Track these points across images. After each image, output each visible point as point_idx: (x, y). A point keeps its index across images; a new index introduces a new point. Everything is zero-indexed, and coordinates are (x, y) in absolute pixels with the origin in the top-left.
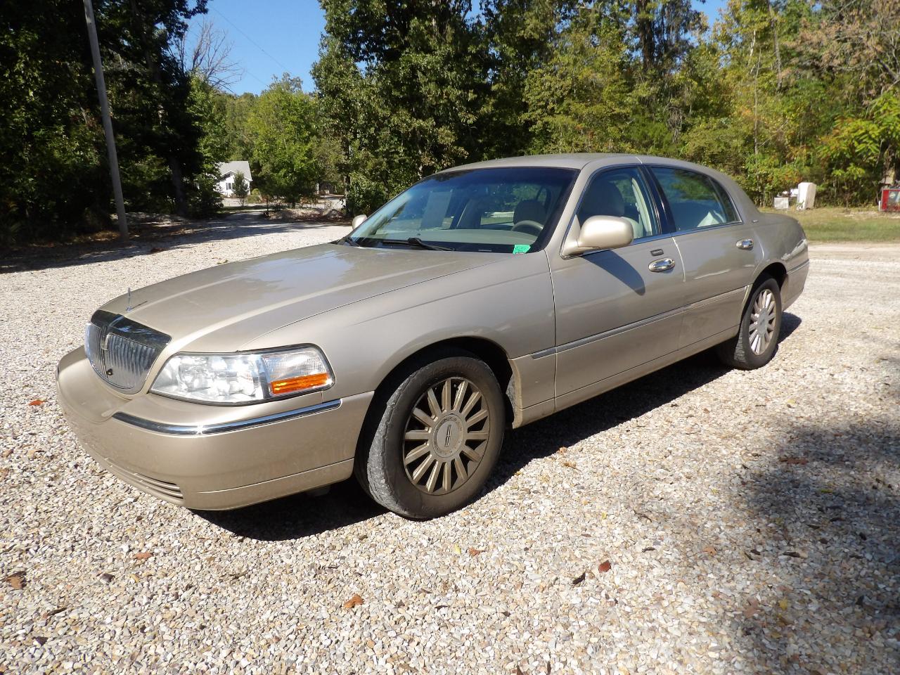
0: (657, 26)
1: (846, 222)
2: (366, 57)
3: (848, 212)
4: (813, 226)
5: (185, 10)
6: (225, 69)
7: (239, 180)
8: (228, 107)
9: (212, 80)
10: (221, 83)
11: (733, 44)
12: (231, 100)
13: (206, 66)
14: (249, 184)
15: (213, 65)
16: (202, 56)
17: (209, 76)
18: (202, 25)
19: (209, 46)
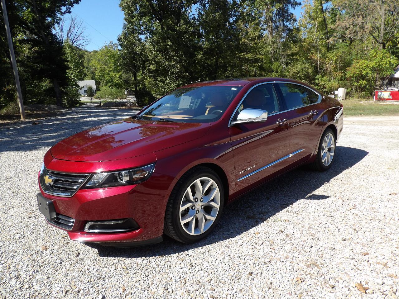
0: (274, 19)
1: (360, 106)
2: (144, 33)
3: (361, 101)
4: (346, 108)
5: (61, 12)
6: (82, 39)
7: (90, 89)
8: (85, 56)
9: (76, 44)
10: (80, 45)
11: (308, 28)
12: (87, 53)
13: (73, 38)
14: (95, 91)
15: (76, 37)
16: (71, 33)
17: (74, 42)
18: (71, 19)
19: (74, 29)
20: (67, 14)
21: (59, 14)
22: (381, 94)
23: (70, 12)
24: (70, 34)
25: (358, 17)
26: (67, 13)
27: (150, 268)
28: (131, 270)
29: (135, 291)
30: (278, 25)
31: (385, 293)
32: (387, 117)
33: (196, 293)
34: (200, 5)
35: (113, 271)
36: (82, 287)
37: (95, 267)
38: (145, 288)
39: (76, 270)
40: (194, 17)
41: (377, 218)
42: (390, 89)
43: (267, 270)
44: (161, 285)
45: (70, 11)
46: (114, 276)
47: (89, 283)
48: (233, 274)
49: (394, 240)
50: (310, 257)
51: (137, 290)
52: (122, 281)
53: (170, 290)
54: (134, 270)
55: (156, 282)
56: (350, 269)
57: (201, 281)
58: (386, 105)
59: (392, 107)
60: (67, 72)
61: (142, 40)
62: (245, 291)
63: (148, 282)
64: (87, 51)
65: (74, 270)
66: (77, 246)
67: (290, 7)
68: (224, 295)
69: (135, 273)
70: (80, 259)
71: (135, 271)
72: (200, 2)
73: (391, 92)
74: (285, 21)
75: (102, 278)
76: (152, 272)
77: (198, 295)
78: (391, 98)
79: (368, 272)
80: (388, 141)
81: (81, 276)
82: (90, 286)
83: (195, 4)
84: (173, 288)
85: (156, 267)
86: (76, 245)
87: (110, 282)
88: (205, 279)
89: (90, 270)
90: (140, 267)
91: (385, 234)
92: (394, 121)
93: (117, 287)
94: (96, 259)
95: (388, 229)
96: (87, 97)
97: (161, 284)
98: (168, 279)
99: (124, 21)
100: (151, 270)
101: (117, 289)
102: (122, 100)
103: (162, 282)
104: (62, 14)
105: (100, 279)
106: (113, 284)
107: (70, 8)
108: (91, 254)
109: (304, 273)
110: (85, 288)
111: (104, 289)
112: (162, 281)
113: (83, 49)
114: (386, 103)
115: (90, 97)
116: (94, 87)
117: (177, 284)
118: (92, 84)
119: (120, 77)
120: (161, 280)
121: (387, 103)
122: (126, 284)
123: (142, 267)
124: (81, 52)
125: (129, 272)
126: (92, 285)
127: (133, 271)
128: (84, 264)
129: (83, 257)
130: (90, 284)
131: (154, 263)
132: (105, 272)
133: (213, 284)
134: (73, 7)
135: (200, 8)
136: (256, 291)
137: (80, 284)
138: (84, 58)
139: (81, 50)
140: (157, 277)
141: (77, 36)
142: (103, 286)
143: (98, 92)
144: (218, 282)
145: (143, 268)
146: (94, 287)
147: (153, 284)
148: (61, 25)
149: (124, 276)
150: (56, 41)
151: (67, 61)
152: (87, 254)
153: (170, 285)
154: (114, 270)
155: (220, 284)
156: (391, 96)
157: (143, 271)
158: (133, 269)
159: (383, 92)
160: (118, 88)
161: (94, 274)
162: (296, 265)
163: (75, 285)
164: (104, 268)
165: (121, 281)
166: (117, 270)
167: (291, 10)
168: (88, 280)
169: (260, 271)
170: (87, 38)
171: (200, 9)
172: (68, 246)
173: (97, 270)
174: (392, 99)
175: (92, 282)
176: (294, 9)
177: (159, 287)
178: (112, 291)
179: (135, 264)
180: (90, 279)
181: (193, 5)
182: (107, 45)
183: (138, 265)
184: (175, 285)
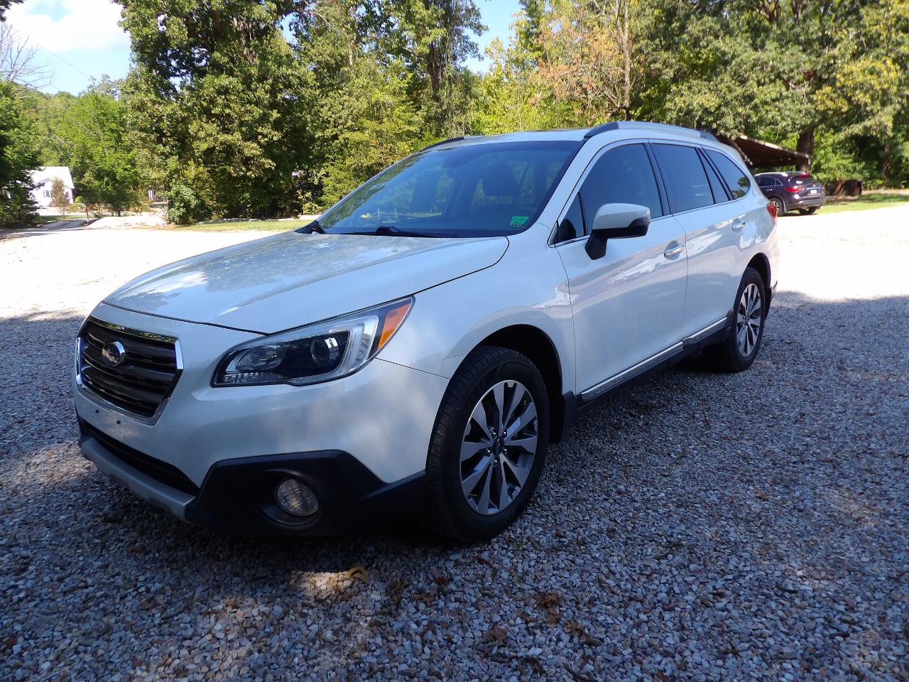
2: (178, 73)
6: (32, 71)
7: (58, 187)
14: (70, 192)
16: (3, 56)
17: (13, 79)
115: (59, 206)
116: (68, 182)
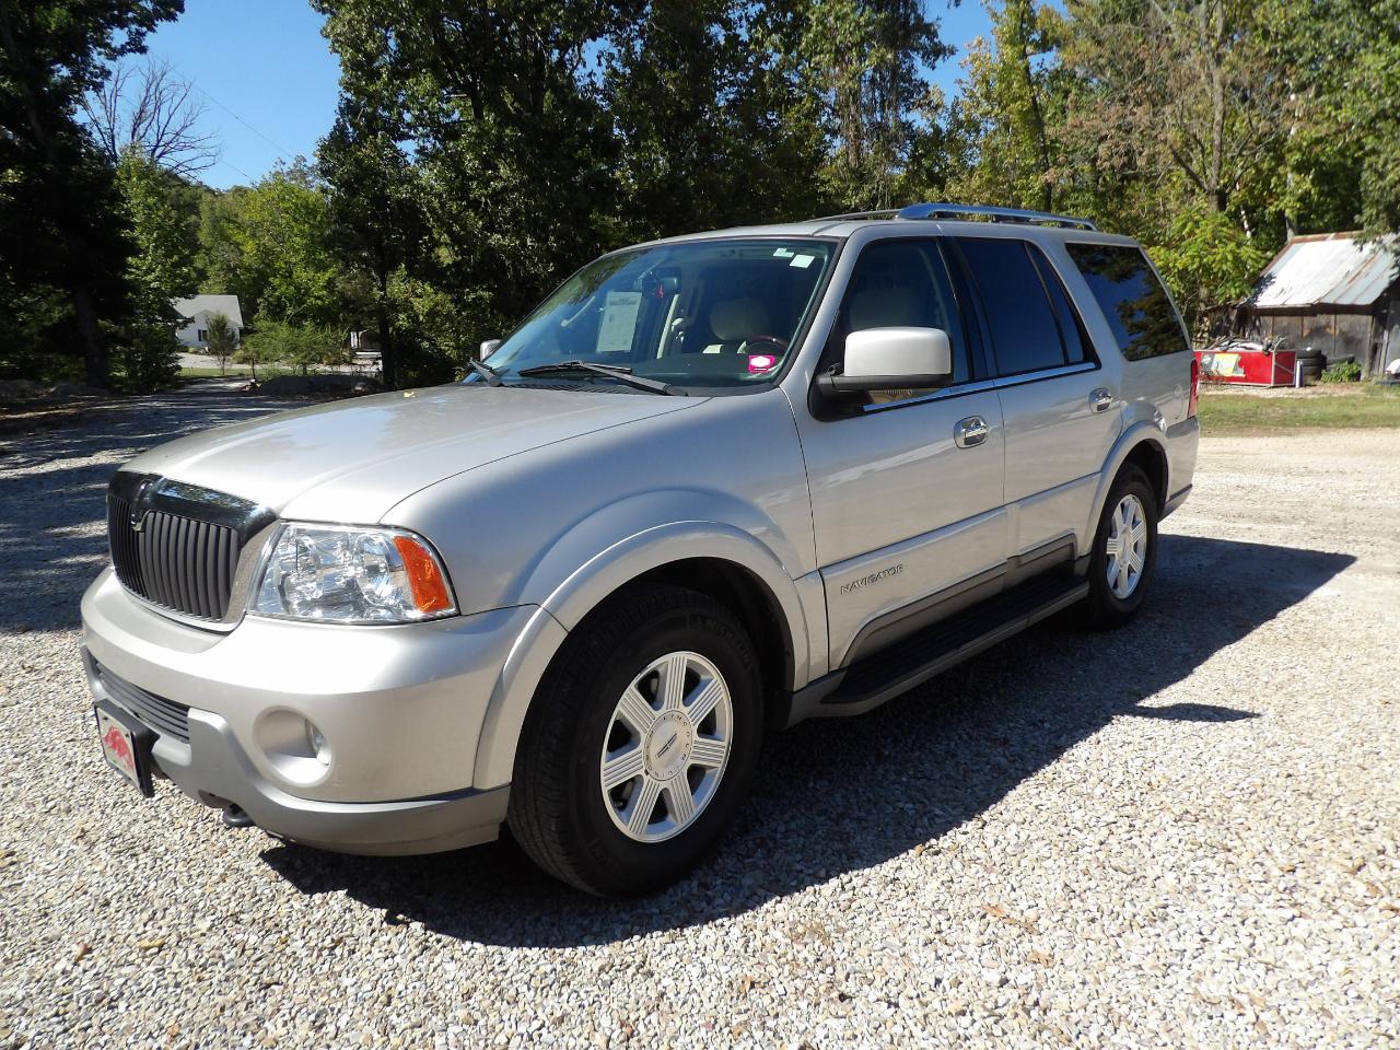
0: (865, 100)
2: (413, 133)
6: (188, 145)
7: (220, 326)
8: (203, 207)
9: (166, 163)
10: (180, 168)
11: (982, 133)
12: (209, 197)
13: (153, 141)
14: (237, 332)
15: (166, 139)
16: (147, 123)
17: (160, 156)
18: (146, 73)
19: (158, 108)
20: (130, 55)
21: (100, 54)
22: (1211, 363)
23: (143, 50)
24: (142, 127)
25: (1138, 104)
26: (130, 51)
27: (283, 959)
28: (214, 968)
29: (210, 1038)
30: (879, 119)
31: (997, 1011)
32: (1216, 439)
33: (414, 1035)
34: (612, 41)
35: (152, 976)
36: (31, 1034)
37: (91, 963)
38: (247, 1026)
39: (24, 976)
40: (593, 83)
41: (1060, 780)
42: (1239, 346)
43: (664, 953)
44: (306, 1015)
45: (144, 43)
46: (150, 993)
47: (55, 1019)
48: (548, 971)
49: (1086, 849)
50: (809, 909)
51: (218, 1034)
52: (175, 1008)
53: (331, 1029)
54: (227, 967)
55: (290, 1005)
56: (921, 943)
57: (442, 994)
58: (1224, 398)
59: (1240, 405)
60: (131, 266)
61: (408, 158)
62: (573, 1021)
63: (262, 1006)
64: (209, 190)
65: (15, 976)
66: (46, 896)
67: (918, 61)
68: (502, 1039)
69: (227, 980)
70: (45, 939)
71: (229, 973)
72: (615, 32)
73: (1241, 354)
74: (902, 109)
75: (105, 1001)
76: (284, 973)
77: (417, 1041)
78: (1241, 374)
79: (971, 951)
80: (1184, 524)
81: (34, 996)
82: (59, 1028)
83: (594, 40)
84: (344, 1019)
85: (304, 955)
86: (43, 890)
87: (134, 1012)
88: (456, 989)
89: (72, 976)
90: (249, 958)
91: (1064, 831)
92: (1232, 453)
93: (152, 1026)
94: (103, 937)
95: (1078, 814)
96: (206, 353)
97: (303, 1011)
98: (333, 993)
99: (341, 88)
100: (284, 966)
101: (151, 1034)
102: (335, 368)
103: (312, 1004)
104: (114, 54)
105: (100, 1005)
106: (141, 1017)
107: (143, 34)
108: (88, 922)
109: (774, 962)
110: (40, 1034)
111: (106, 1037)
112: (310, 1001)
113: (194, 183)
114: (1225, 392)
115: (217, 354)
116: (235, 318)
117: (358, 1010)
118: (228, 308)
119: (330, 284)
120: (308, 996)
121: (1230, 391)
122: (187, 1016)
123: (254, 958)
124: (187, 194)
125: (207, 976)
126: (67, 1024)
127: (223, 970)
128: (58, 956)
129: (56, 933)
130: (59, 1023)
131: (301, 943)
132: (122, 980)
133: (476, 1005)
134: (153, 31)
135: (615, 51)
136: (605, 1022)
137: (25, 1021)
138: (198, 214)
139: (185, 184)
140: (298, 990)
141: (171, 136)
142: (105, 1028)
143: (249, 340)
144: (493, 997)
145: (260, 959)
146: (71, 1031)
147: (279, 1010)
148: (108, 94)
149: (188, 989)
150: (89, 153)
151: (131, 226)
152: (73, 923)
153: (336, 1011)
154: (158, 970)
155: (498, 1004)
156: (1242, 370)
157: (257, 970)
158: (224, 965)
159: (1217, 355)
160: (321, 325)
161: (84, 988)
162: (759, 934)
163: (7, 1027)
164: (123, 965)
165: (172, 1007)
166: (168, 971)
167: (922, 72)
168: (55, 1009)
169: (639, 959)
170: (208, 143)
171: (612, 56)
172: (11, 896)
173: (97, 974)
174: (1246, 380)
175: (67, 1016)
176: (933, 68)
177: (298, 1021)
178: (131, 1040)
179: (235, 949)
180: (65, 1006)
181: (589, 41)
182: (286, 170)
183: (243, 951)
184: (350, 1012)
